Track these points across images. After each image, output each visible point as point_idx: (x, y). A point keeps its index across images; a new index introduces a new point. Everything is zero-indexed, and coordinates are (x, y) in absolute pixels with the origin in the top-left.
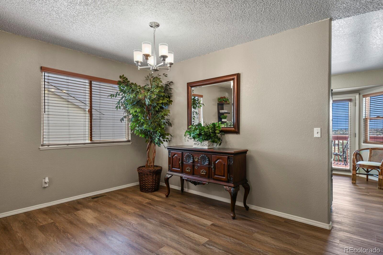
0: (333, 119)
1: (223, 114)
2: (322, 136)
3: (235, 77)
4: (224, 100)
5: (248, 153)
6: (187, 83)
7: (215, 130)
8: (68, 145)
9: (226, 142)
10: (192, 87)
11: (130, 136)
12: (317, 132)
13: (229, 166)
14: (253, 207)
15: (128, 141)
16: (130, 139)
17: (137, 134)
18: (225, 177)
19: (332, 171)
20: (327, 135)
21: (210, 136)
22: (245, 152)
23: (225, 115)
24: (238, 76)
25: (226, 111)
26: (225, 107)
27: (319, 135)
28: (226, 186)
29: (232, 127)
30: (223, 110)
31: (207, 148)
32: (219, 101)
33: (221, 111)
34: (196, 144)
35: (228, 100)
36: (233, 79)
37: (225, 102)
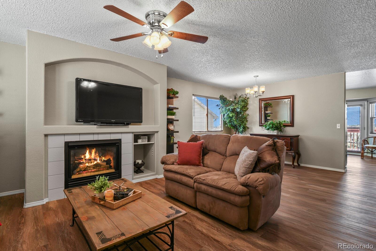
0: (347, 118)
1: (267, 114)
2: (341, 128)
3: (292, 97)
4: (269, 105)
5: (299, 137)
6: (259, 99)
7: (280, 125)
8: (200, 132)
9: (285, 131)
10: (262, 101)
11: (223, 128)
12: (338, 126)
13: (291, 143)
14: (302, 165)
15: (222, 131)
16: (223, 130)
17: (230, 127)
18: (288, 148)
19: (346, 152)
20: (344, 127)
21: (277, 128)
22: (298, 136)
23: (268, 114)
24: (293, 96)
25: (270, 112)
26: (268, 109)
27: (339, 128)
28: (289, 152)
29: (289, 123)
30: (267, 111)
31: (276, 134)
32: (265, 105)
33: (267, 112)
34: (269, 132)
35: (271, 104)
36: (290, 98)
37: (269, 106)
